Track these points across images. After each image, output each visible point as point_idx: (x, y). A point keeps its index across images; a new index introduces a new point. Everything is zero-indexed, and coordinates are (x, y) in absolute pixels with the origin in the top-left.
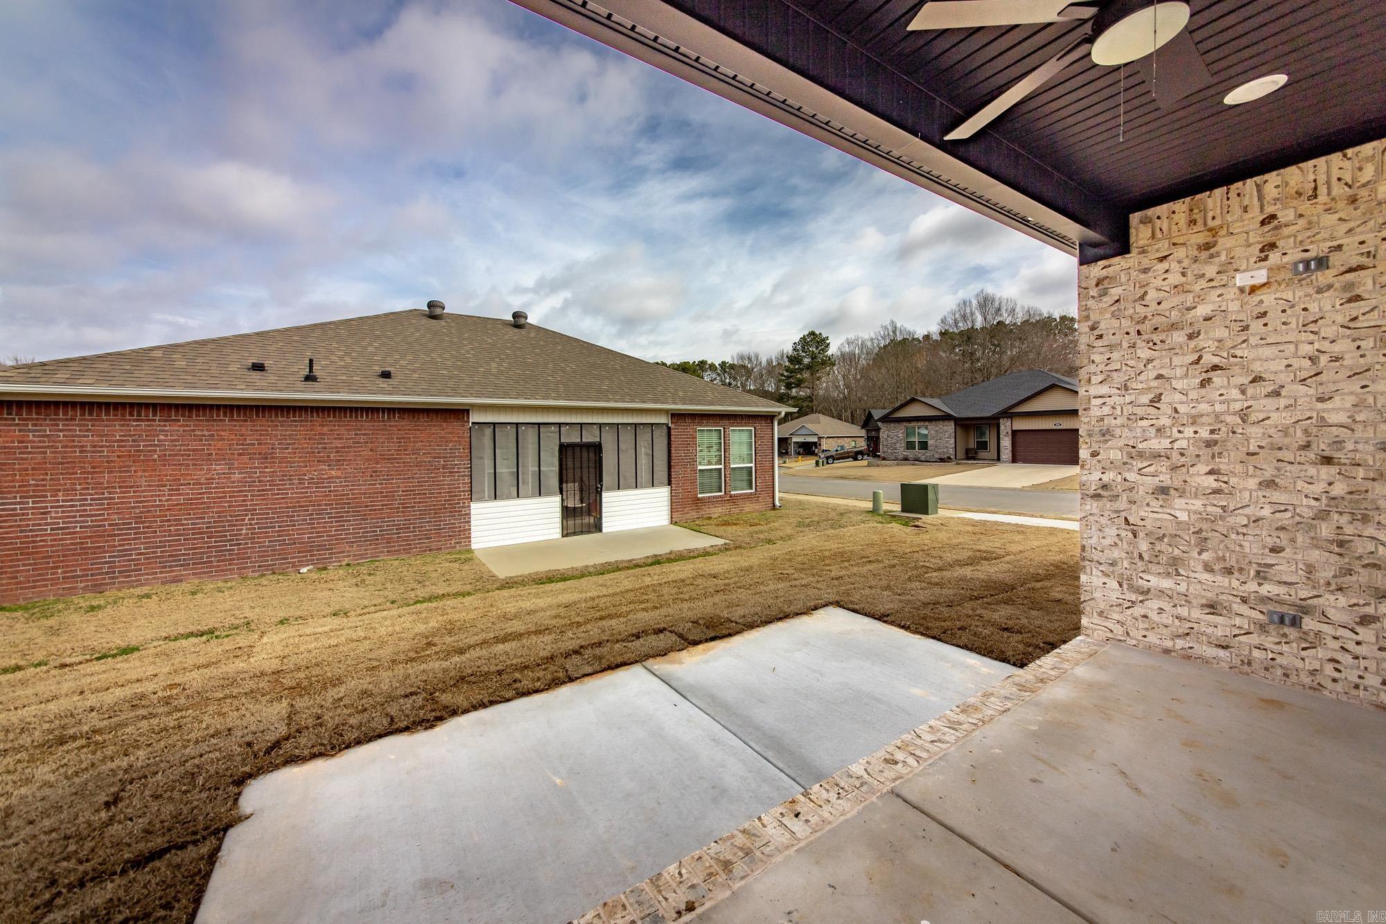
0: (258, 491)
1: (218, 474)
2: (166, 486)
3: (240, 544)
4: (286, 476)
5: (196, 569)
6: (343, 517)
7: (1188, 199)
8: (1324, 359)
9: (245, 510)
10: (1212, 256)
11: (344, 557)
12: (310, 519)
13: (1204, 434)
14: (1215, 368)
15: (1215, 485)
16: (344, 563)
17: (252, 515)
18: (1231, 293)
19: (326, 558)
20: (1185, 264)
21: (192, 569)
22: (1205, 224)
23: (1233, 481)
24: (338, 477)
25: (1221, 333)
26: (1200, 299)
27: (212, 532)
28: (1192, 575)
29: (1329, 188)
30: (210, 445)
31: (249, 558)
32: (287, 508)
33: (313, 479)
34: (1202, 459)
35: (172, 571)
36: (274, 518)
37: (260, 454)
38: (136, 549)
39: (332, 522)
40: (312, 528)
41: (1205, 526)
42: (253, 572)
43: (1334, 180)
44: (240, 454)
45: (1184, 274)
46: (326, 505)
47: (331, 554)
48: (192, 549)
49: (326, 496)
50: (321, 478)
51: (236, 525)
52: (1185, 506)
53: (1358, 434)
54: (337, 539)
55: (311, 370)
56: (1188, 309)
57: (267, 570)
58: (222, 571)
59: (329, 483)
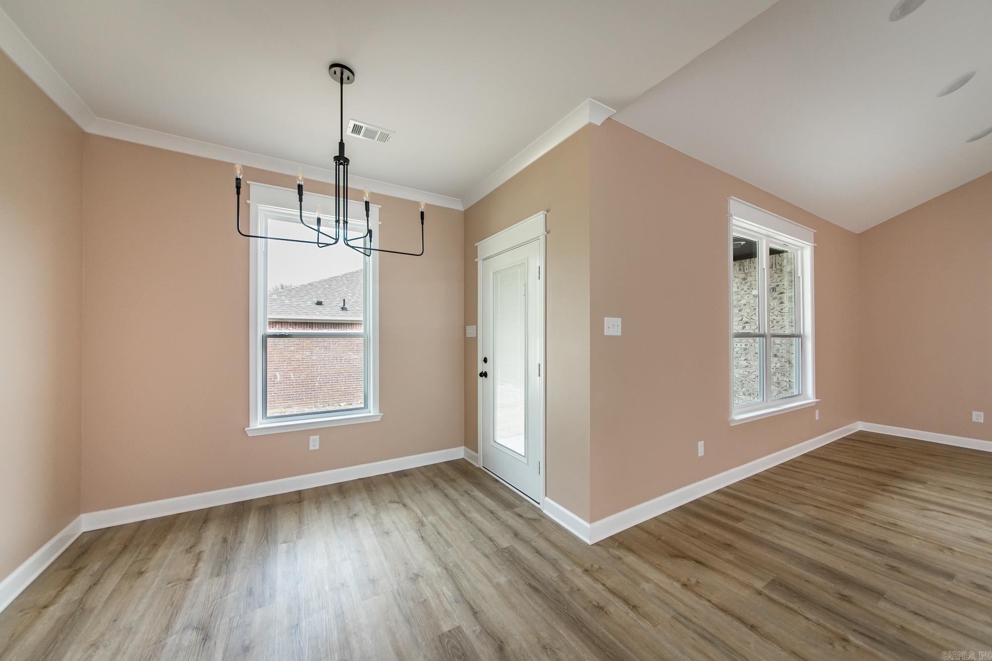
0: (323, 365)
1: (306, 356)
2: (285, 361)
3: (315, 390)
4: (334, 357)
5: (297, 402)
6: (359, 379)
7: (739, 261)
8: (775, 322)
9: (317, 374)
10: (746, 283)
11: (359, 399)
12: (345, 379)
13: (743, 346)
14: (747, 322)
15: (746, 364)
16: (359, 402)
17: (320, 376)
18: (751, 297)
19: (351, 399)
20: (738, 285)
21: (295, 402)
22: (744, 271)
23: (751, 363)
24: (357, 359)
25: (748, 310)
26: (742, 297)
27: (303, 384)
28: (740, 397)
29: (776, 265)
30: (303, 342)
31: (318, 397)
32: (335, 373)
33: (346, 359)
34: (743, 355)
35: (287, 402)
36: (329, 378)
37: (324, 346)
38: (273, 391)
39: (354, 381)
40: (345, 384)
41: (743, 379)
42: (320, 404)
43: (777, 263)
44: (315, 347)
45: (738, 288)
46: (351, 372)
47: (354, 397)
48: (295, 392)
49: (352, 368)
50: (350, 359)
51: (313, 381)
52: (737, 372)
53: (783, 347)
54: (356, 390)
55: (344, 305)
56: (739, 301)
57: (326, 404)
58: (308, 403)
59: (353, 361)
